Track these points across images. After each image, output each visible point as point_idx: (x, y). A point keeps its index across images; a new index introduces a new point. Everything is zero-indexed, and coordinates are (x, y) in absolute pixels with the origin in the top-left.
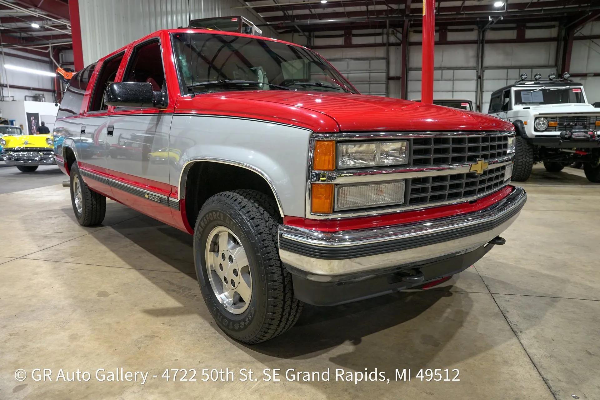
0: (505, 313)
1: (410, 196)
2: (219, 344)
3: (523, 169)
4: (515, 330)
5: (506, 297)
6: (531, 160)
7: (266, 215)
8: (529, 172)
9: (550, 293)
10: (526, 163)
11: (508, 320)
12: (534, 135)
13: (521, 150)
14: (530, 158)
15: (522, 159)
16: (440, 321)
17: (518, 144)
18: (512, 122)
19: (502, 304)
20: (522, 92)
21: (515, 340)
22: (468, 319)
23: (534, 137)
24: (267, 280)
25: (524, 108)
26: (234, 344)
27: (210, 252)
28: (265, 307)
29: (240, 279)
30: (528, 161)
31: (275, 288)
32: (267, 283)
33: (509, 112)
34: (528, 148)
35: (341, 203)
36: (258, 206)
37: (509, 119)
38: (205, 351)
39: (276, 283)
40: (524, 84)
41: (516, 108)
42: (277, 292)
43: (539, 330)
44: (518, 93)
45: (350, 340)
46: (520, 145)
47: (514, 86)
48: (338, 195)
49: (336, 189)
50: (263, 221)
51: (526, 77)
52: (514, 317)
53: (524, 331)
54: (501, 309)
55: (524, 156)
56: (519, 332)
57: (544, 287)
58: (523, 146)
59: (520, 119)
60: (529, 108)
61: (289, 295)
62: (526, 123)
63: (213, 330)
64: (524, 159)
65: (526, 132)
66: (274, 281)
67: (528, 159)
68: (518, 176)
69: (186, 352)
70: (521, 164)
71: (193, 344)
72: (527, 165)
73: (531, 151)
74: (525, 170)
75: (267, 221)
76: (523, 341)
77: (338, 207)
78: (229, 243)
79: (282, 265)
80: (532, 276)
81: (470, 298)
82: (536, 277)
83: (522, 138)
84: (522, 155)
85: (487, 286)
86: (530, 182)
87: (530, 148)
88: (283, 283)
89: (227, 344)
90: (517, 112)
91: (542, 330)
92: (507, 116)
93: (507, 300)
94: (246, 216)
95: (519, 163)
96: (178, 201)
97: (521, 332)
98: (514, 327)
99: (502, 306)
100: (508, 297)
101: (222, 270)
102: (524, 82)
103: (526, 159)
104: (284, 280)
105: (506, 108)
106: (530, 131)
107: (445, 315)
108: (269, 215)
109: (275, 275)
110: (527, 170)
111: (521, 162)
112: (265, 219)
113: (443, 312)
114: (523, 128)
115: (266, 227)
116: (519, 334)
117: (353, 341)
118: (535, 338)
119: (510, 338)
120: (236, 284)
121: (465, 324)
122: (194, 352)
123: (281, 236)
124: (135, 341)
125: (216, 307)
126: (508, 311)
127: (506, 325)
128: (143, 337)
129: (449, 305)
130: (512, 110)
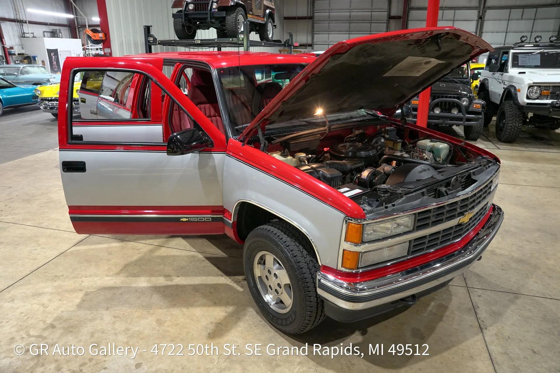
0: (476, 309)
1: (412, 250)
2: (265, 331)
3: (512, 133)
4: (482, 326)
5: (479, 292)
6: (520, 125)
7: (305, 252)
8: (517, 135)
9: (514, 289)
10: (515, 127)
11: (477, 316)
12: (525, 102)
13: (511, 116)
14: (519, 123)
15: (512, 123)
16: (425, 315)
17: (510, 109)
18: (506, 85)
19: (475, 299)
20: (520, 55)
21: (480, 336)
22: (448, 313)
23: (525, 105)
24: (306, 301)
25: (520, 73)
26: (276, 332)
27: (257, 264)
28: (303, 317)
29: (282, 290)
30: (517, 126)
31: (311, 306)
32: (306, 303)
33: (505, 74)
34: (518, 114)
35: (363, 263)
36: (298, 245)
37: (504, 81)
38: (256, 338)
39: (312, 303)
40: (523, 46)
41: (513, 72)
42: (312, 308)
43: (500, 327)
44: (515, 56)
45: (360, 331)
46: (511, 110)
47: (513, 48)
48: (361, 258)
49: (361, 254)
50: (303, 258)
51: (526, 40)
52: (483, 314)
53: (488, 328)
54: (474, 304)
55: (514, 121)
56: (485, 328)
57: (511, 282)
58: (514, 111)
59: (514, 84)
60: (524, 73)
61: (320, 309)
62: (519, 91)
63: (259, 318)
64: (514, 124)
65: (519, 99)
66: (311, 302)
67: (518, 124)
68: (506, 138)
69: (243, 338)
70: (510, 128)
71: (247, 331)
72: (516, 129)
73: (521, 117)
74: (514, 133)
75: (305, 258)
76: (486, 338)
77: (361, 265)
78: (274, 264)
79: (317, 296)
80: (503, 269)
81: (450, 292)
82: (506, 270)
83: (514, 104)
84: (512, 120)
85: (465, 279)
86: (517, 144)
87: (521, 114)
88: (317, 302)
89: (271, 332)
90: (512, 77)
91: (503, 327)
92: (502, 78)
93: (479, 295)
94: (290, 254)
95: (508, 127)
96: (231, 222)
97: (486, 329)
98: (481, 323)
99: (475, 302)
100: (480, 292)
101: (268, 280)
102: (523, 44)
103: (515, 123)
104: (317, 300)
105: (503, 68)
106: (523, 99)
107: (430, 308)
108: (306, 253)
109: (312, 298)
110: (515, 133)
111: (511, 126)
112: (304, 256)
113: (428, 305)
114: (516, 94)
115: (305, 263)
116: (484, 331)
117: (361, 332)
118: (496, 335)
119: (477, 335)
120: (280, 293)
121: (444, 319)
122: (249, 339)
123: (319, 280)
124: (205, 327)
125: (262, 304)
126: (478, 307)
127: (476, 321)
128: (209, 323)
129: (434, 298)
130: (508, 72)
